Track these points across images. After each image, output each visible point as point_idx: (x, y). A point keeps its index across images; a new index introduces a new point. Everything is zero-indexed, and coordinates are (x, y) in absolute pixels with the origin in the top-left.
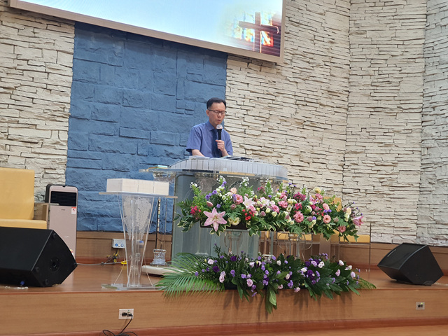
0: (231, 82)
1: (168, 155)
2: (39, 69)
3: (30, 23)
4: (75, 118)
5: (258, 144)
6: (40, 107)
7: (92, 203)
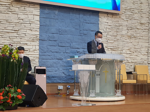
0: (101, 22)
1: (78, 52)
2: (27, 22)
3: (23, 5)
4: (41, 40)
5: (113, 46)
6: (28, 37)
7: (50, 72)
